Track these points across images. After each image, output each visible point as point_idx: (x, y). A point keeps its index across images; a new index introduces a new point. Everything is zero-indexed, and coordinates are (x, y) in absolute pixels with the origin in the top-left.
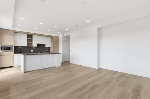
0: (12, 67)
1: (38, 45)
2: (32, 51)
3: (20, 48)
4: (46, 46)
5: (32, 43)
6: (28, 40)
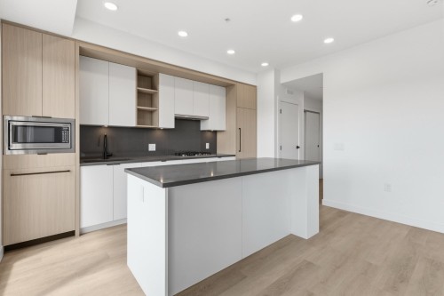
0: (71, 234)
2: (152, 147)
3: (104, 132)
4: (203, 127)
5: (152, 112)
6: (140, 94)
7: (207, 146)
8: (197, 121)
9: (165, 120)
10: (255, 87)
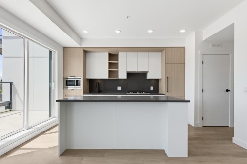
1: (129, 74)
2: (119, 88)
4: (149, 77)
6: (110, 64)
7: (152, 88)
8: (145, 74)
9: (122, 75)
10: (184, 48)
